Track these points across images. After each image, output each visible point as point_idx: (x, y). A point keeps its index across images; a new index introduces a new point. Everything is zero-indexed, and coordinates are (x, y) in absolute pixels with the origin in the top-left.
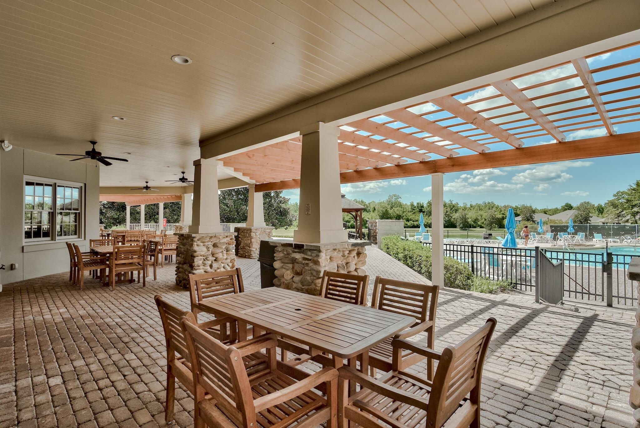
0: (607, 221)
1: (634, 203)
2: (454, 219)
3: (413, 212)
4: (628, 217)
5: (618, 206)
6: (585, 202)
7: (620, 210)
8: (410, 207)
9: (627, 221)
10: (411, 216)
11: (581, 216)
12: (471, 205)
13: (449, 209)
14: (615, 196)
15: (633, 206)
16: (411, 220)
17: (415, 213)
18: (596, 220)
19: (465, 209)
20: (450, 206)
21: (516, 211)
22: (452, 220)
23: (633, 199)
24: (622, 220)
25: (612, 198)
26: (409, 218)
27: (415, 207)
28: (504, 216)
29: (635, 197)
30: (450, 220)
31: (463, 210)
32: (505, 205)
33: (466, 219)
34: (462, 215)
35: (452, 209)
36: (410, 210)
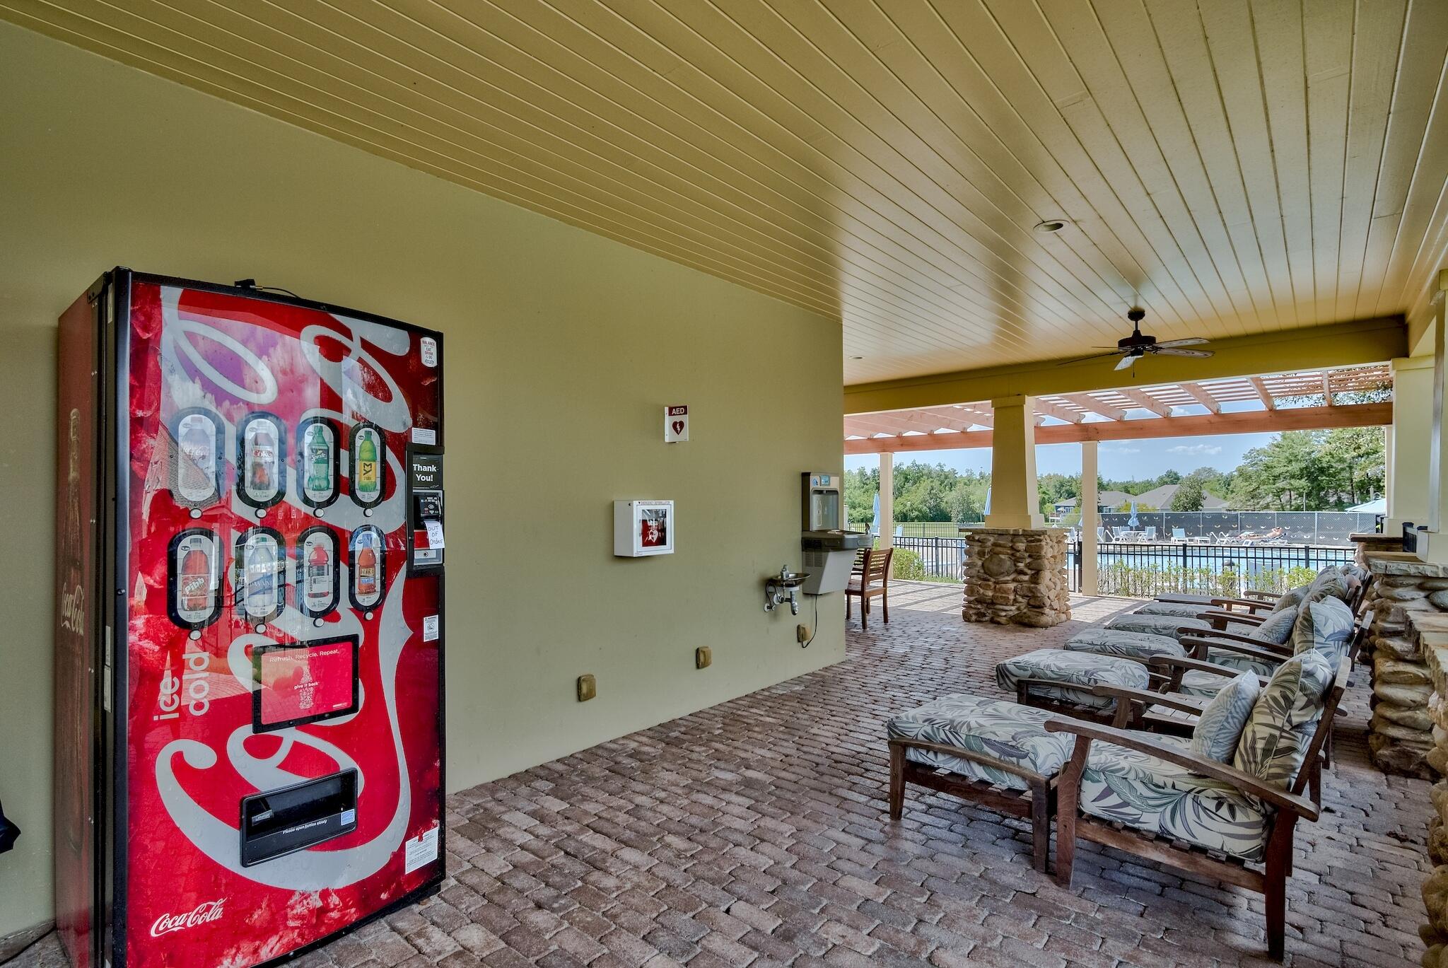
0: (1233, 507)
1: (1277, 471)
2: (947, 503)
3: (863, 490)
4: (1269, 499)
5: (1250, 477)
6: (1204, 469)
7: (1255, 485)
8: (858, 478)
9: (1267, 507)
10: (861, 498)
11: (1187, 497)
12: (981, 473)
13: (936, 484)
14: (1246, 457)
15: (1276, 478)
16: (860, 506)
17: (867, 491)
18: (1214, 504)
19: (968, 482)
20: (939, 476)
21: (1071, 486)
22: (943, 505)
23: (1275, 464)
24: (1258, 503)
25: (1242, 462)
26: (857, 501)
27: (868, 479)
28: (1046, 497)
29: (1279, 461)
30: (937, 505)
31: (965, 484)
32: (1049, 475)
33: (968, 504)
34: (962, 496)
35: (942, 482)
36: (858, 484)
